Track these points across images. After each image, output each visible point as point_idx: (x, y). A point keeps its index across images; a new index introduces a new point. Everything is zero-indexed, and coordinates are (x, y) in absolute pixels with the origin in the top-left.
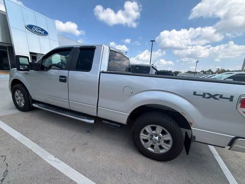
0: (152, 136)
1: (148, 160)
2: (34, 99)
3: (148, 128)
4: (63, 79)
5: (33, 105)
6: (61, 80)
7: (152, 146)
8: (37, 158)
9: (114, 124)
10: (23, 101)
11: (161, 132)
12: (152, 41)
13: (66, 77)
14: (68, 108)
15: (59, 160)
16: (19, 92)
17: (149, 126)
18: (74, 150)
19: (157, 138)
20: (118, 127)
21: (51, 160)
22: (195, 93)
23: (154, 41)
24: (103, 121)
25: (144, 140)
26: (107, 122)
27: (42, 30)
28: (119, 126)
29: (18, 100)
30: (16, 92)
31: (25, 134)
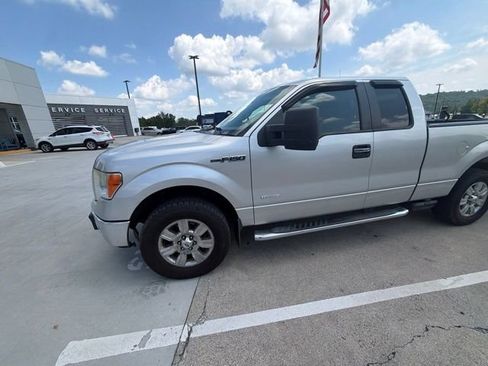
0: (470, 197)
2: (251, 223)
3: (470, 190)
5: (257, 236)
6: (356, 155)
11: (480, 189)
12: (192, 57)
13: (370, 145)
14: (360, 207)
17: (471, 187)
19: (476, 197)
24: (418, 205)
26: (423, 204)
28: (435, 202)
30: (166, 230)
31: (343, 292)
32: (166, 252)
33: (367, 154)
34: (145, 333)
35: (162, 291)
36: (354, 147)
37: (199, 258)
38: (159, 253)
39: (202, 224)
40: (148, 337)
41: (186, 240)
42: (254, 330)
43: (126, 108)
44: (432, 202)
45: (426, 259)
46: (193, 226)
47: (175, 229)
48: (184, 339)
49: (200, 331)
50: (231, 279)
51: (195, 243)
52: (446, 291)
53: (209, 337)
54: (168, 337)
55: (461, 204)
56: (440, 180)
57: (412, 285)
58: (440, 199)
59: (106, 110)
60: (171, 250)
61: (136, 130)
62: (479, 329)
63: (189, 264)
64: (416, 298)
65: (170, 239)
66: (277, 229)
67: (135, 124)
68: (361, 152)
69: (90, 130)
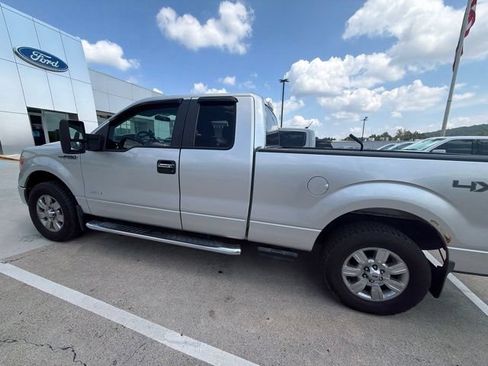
0: (366, 268)
1: (361, 316)
2: (88, 212)
3: (359, 256)
4: (167, 168)
5: (88, 224)
6: (161, 170)
7: (368, 290)
8: (144, 342)
9: (284, 253)
10: (61, 218)
11: (385, 260)
12: (282, 81)
13: (174, 162)
14: (178, 226)
15: (192, 340)
16: (48, 199)
17: (361, 251)
18: (212, 313)
19: (378, 272)
20: (292, 257)
21: (178, 343)
22: (456, 184)
23: (286, 80)
24: (261, 249)
25: (349, 278)
26: (269, 250)
27: (54, 59)
28: (296, 255)
29: (46, 219)
30: (40, 200)
32: (40, 213)
33: (172, 171)
36: (160, 162)
38: (37, 215)
39: (56, 201)
46: (53, 202)
47: (44, 201)
55: (346, 273)
60: (43, 215)
63: (51, 229)
65: (42, 207)
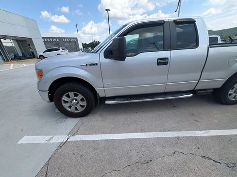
5: (106, 102)
7: (235, 97)
10: (83, 103)
12: (107, 10)
15: (206, 131)
16: (72, 94)
21: (204, 134)
24: (199, 92)
29: (70, 107)
30: (64, 96)
31: (142, 131)
32: (66, 106)
33: (166, 63)
34: (51, 136)
35: (65, 121)
36: (158, 59)
37: (80, 110)
38: (62, 106)
39: (80, 95)
40: (52, 138)
41: (74, 101)
42: (94, 141)
43: (76, 38)
44: (209, 91)
45: (195, 120)
46: (76, 95)
47: (68, 96)
48: (64, 141)
49: (72, 139)
50: (94, 120)
51: (78, 103)
52: (197, 137)
53: (75, 141)
54: (59, 139)
55: (230, 93)
56: (215, 79)
57: (180, 132)
58: (215, 90)
59: (68, 40)
60: (68, 105)
61: (81, 49)
62: (204, 157)
63: (76, 112)
64: (178, 138)
65: (66, 100)
66: (117, 99)
67: (81, 47)
68: (162, 62)
69: (59, 49)
